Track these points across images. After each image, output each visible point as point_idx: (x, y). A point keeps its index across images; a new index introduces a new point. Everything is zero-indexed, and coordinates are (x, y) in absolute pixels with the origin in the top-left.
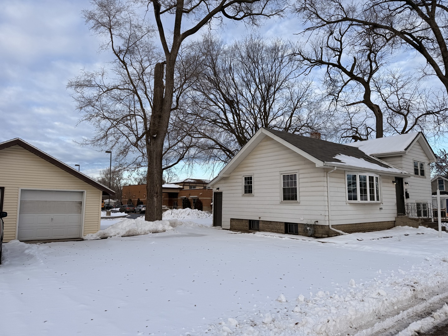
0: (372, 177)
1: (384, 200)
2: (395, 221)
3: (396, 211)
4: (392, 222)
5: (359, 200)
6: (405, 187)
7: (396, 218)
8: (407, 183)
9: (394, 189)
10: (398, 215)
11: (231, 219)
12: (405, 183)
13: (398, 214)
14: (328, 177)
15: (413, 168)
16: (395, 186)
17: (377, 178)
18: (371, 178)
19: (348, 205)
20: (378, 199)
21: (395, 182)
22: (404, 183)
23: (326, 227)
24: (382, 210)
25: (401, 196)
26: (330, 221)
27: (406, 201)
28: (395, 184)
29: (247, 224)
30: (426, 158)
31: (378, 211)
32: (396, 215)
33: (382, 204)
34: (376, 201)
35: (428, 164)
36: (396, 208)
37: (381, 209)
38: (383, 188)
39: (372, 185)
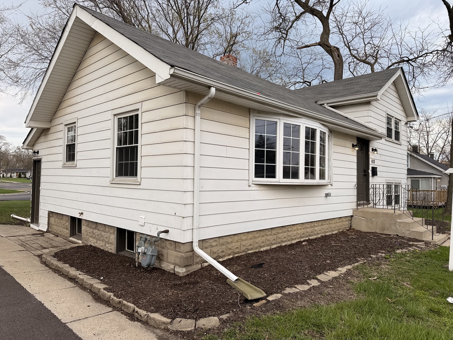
0: (314, 131)
1: (335, 178)
2: (352, 216)
3: (355, 199)
4: (347, 219)
5: (279, 178)
6: (372, 156)
7: (354, 211)
8: (376, 150)
9: (355, 159)
10: (358, 205)
11: (49, 211)
12: (373, 150)
13: (359, 202)
14: (198, 118)
15: (385, 126)
16: (355, 153)
17: (323, 134)
18: (311, 133)
19: (254, 187)
20: (322, 176)
21: (356, 145)
22: (371, 150)
23: (182, 246)
24: (329, 197)
25: (365, 171)
26: (195, 230)
27: (373, 181)
28: (357, 149)
29: (67, 224)
30: (403, 114)
31: (322, 200)
32: (354, 206)
33: (330, 185)
34: (317, 180)
35: (405, 124)
36: (355, 192)
37: (327, 195)
38: (334, 156)
39: (310, 147)
